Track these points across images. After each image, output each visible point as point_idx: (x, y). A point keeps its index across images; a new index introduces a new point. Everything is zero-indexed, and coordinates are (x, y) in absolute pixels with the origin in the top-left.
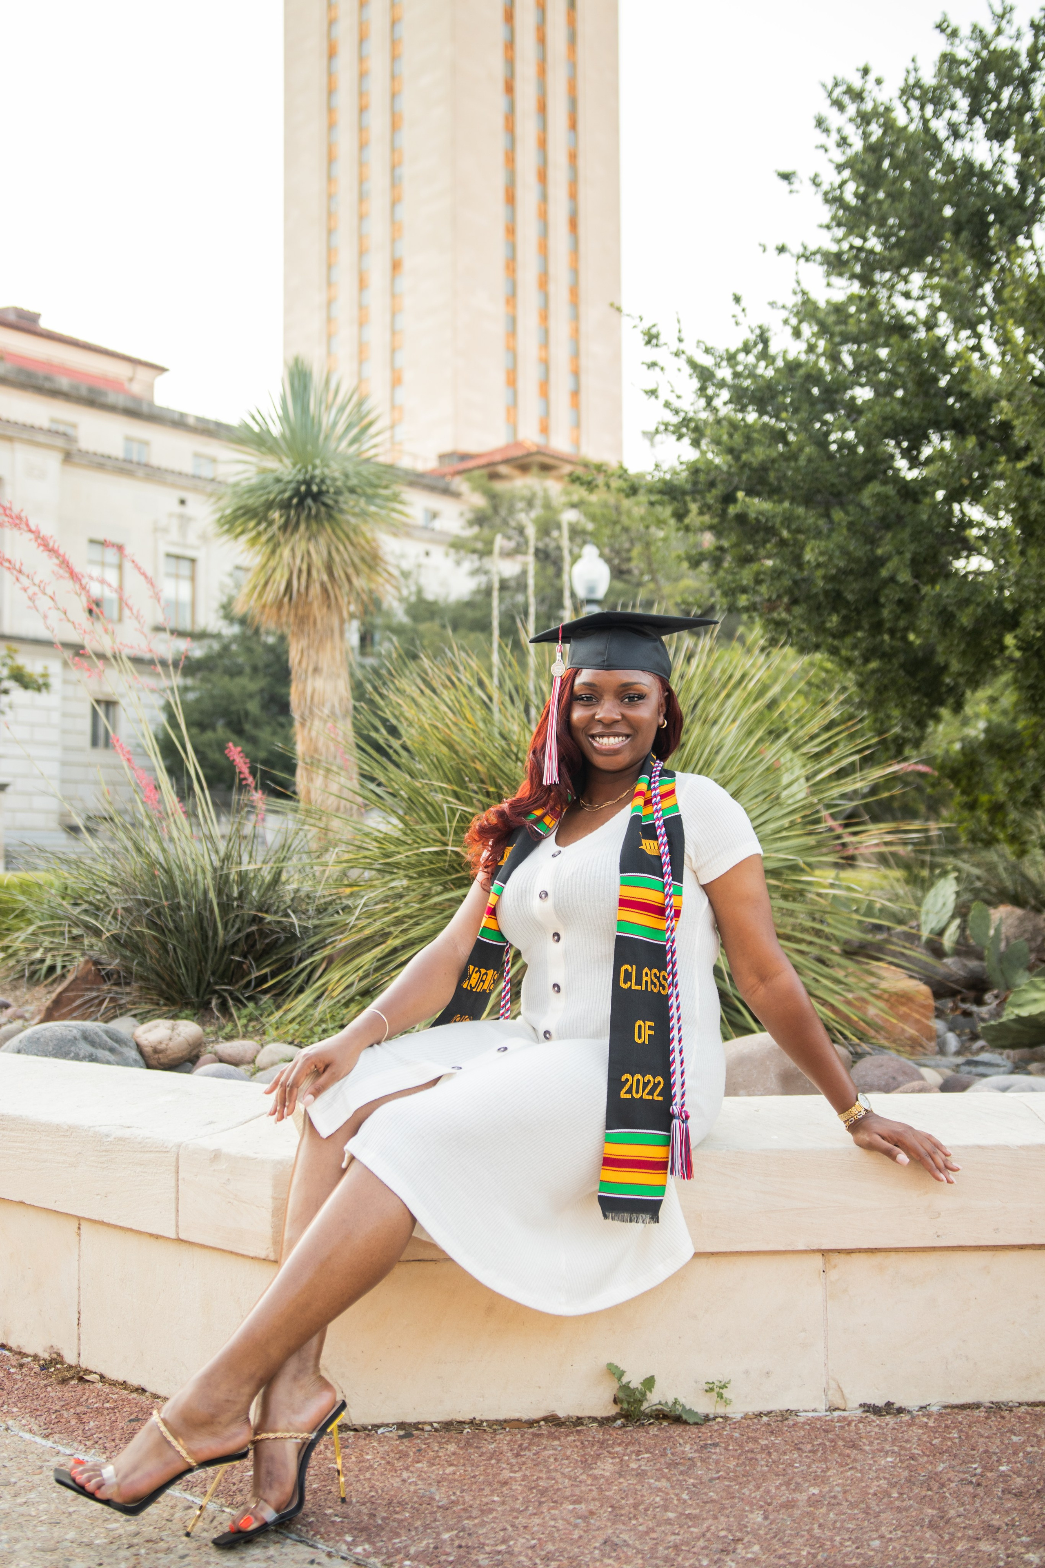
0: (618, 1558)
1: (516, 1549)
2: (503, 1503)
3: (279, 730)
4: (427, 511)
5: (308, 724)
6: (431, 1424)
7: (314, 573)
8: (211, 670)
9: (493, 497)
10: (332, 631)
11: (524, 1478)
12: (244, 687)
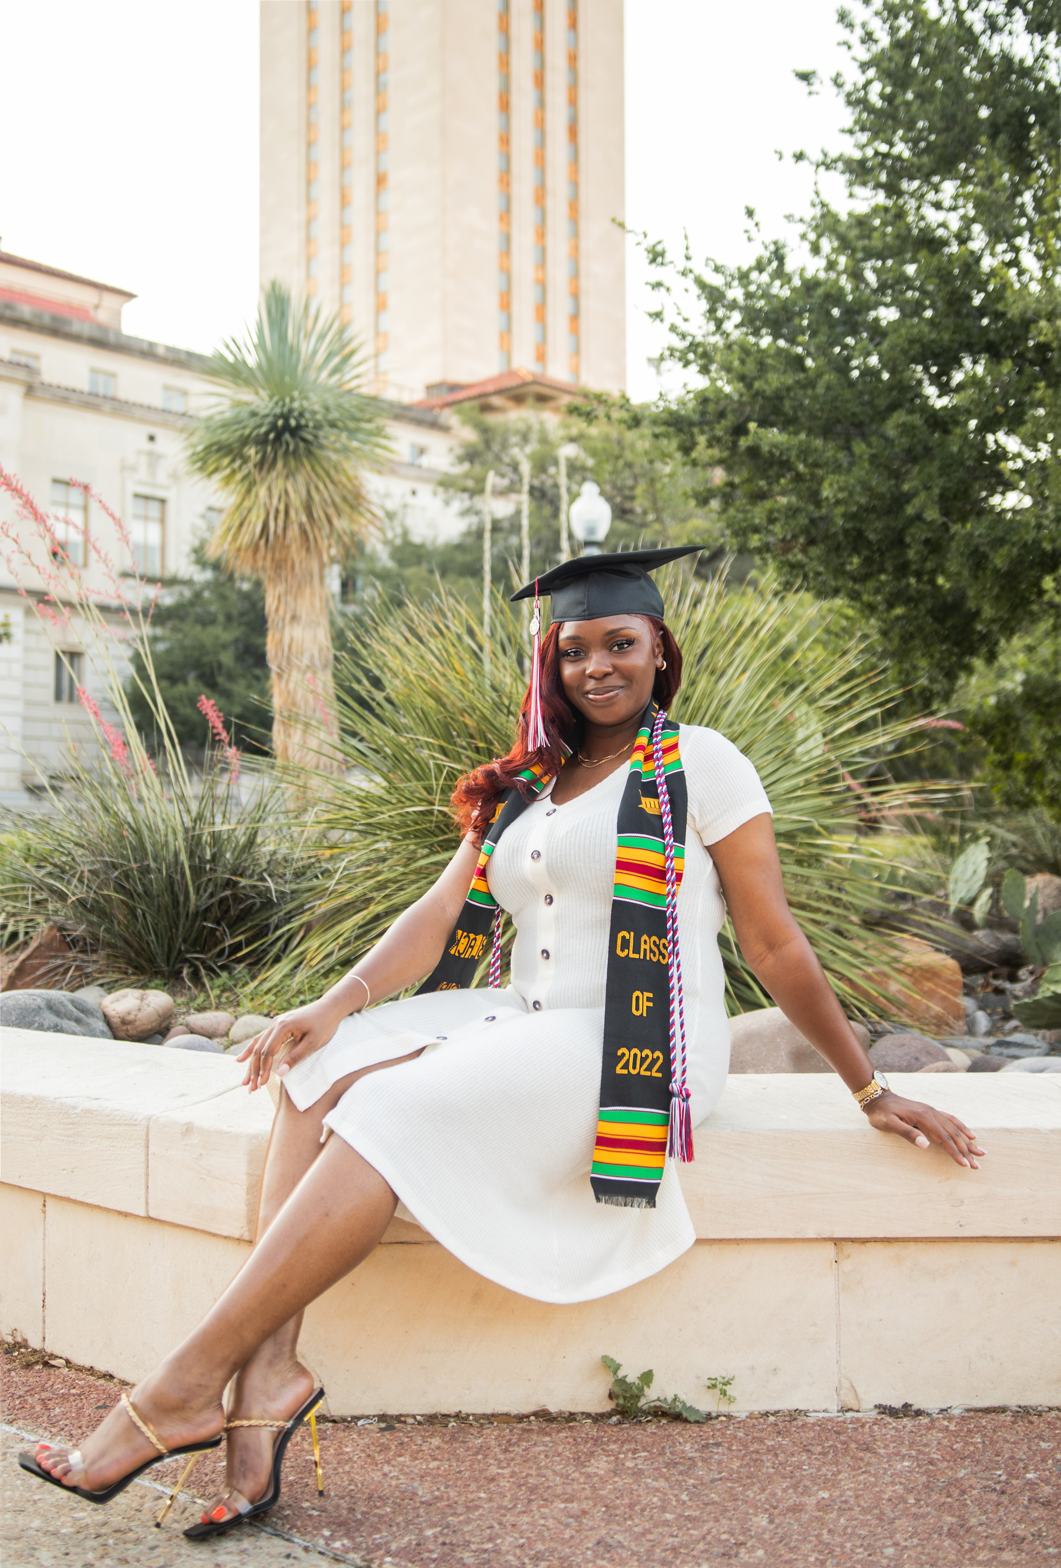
0: (612, 1560)
1: (504, 1548)
2: (490, 1500)
3: (254, 683)
4: (413, 446)
5: (285, 676)
6: (414, 1417)
7: (292, 514)
8: (182, 619)
9: (485, 431)
10: (311, 576)
11: (513, 1474)
12: (217, 638)
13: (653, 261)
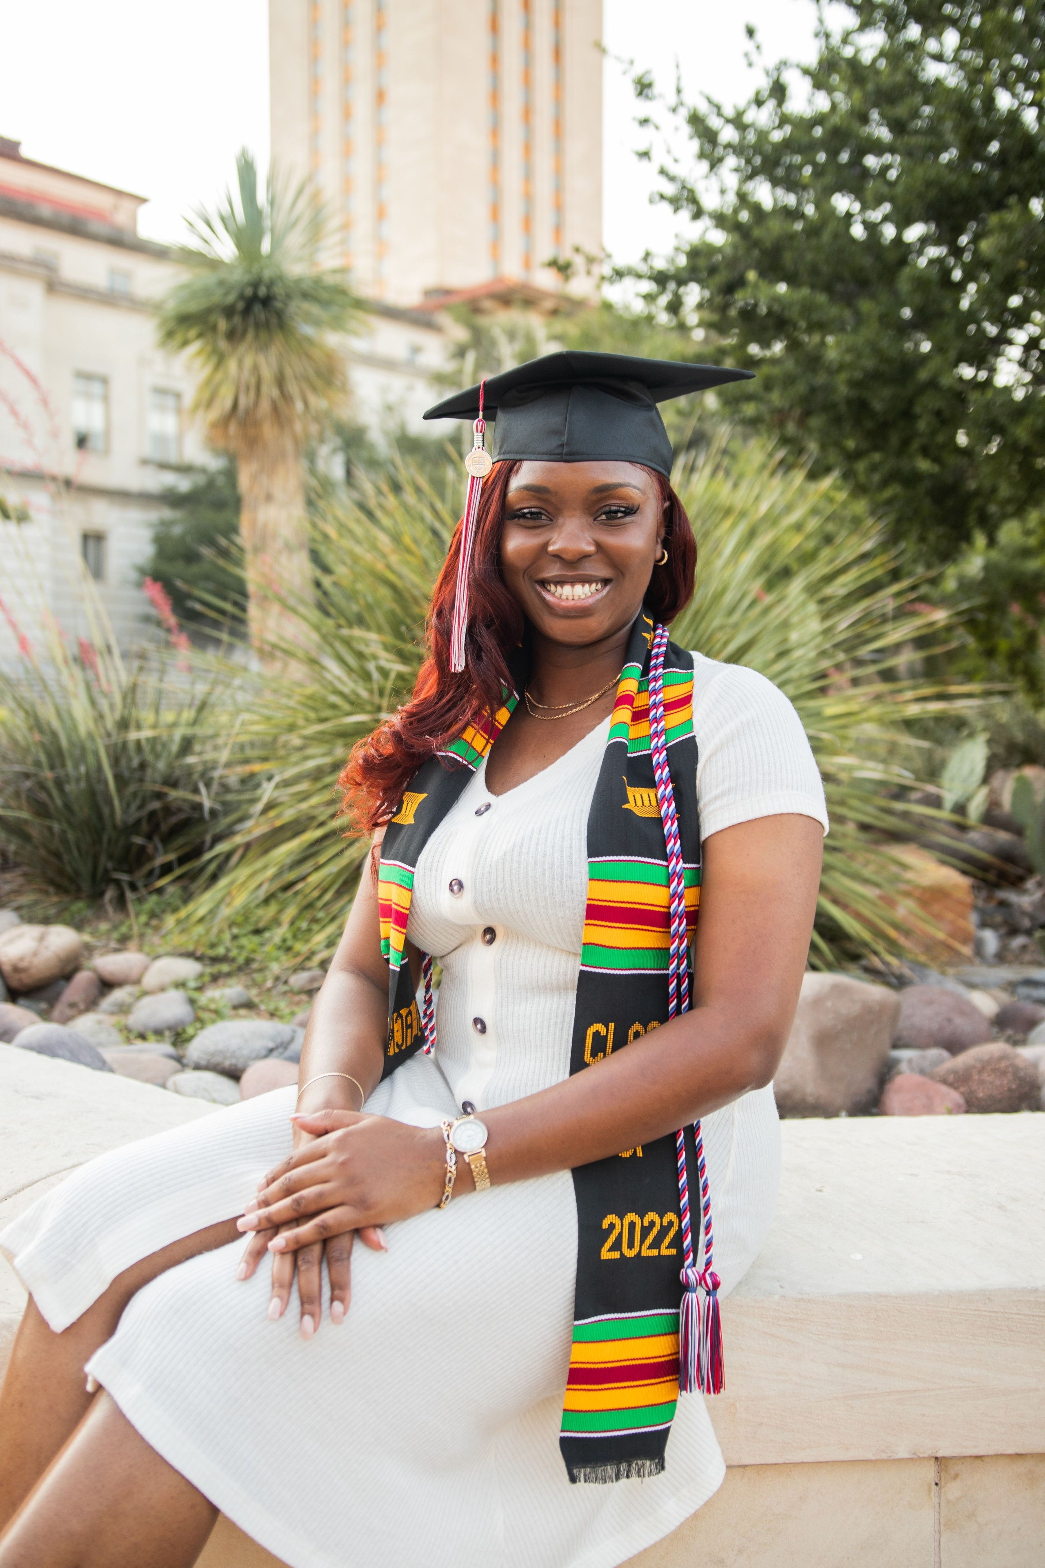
13: (640, 94)
